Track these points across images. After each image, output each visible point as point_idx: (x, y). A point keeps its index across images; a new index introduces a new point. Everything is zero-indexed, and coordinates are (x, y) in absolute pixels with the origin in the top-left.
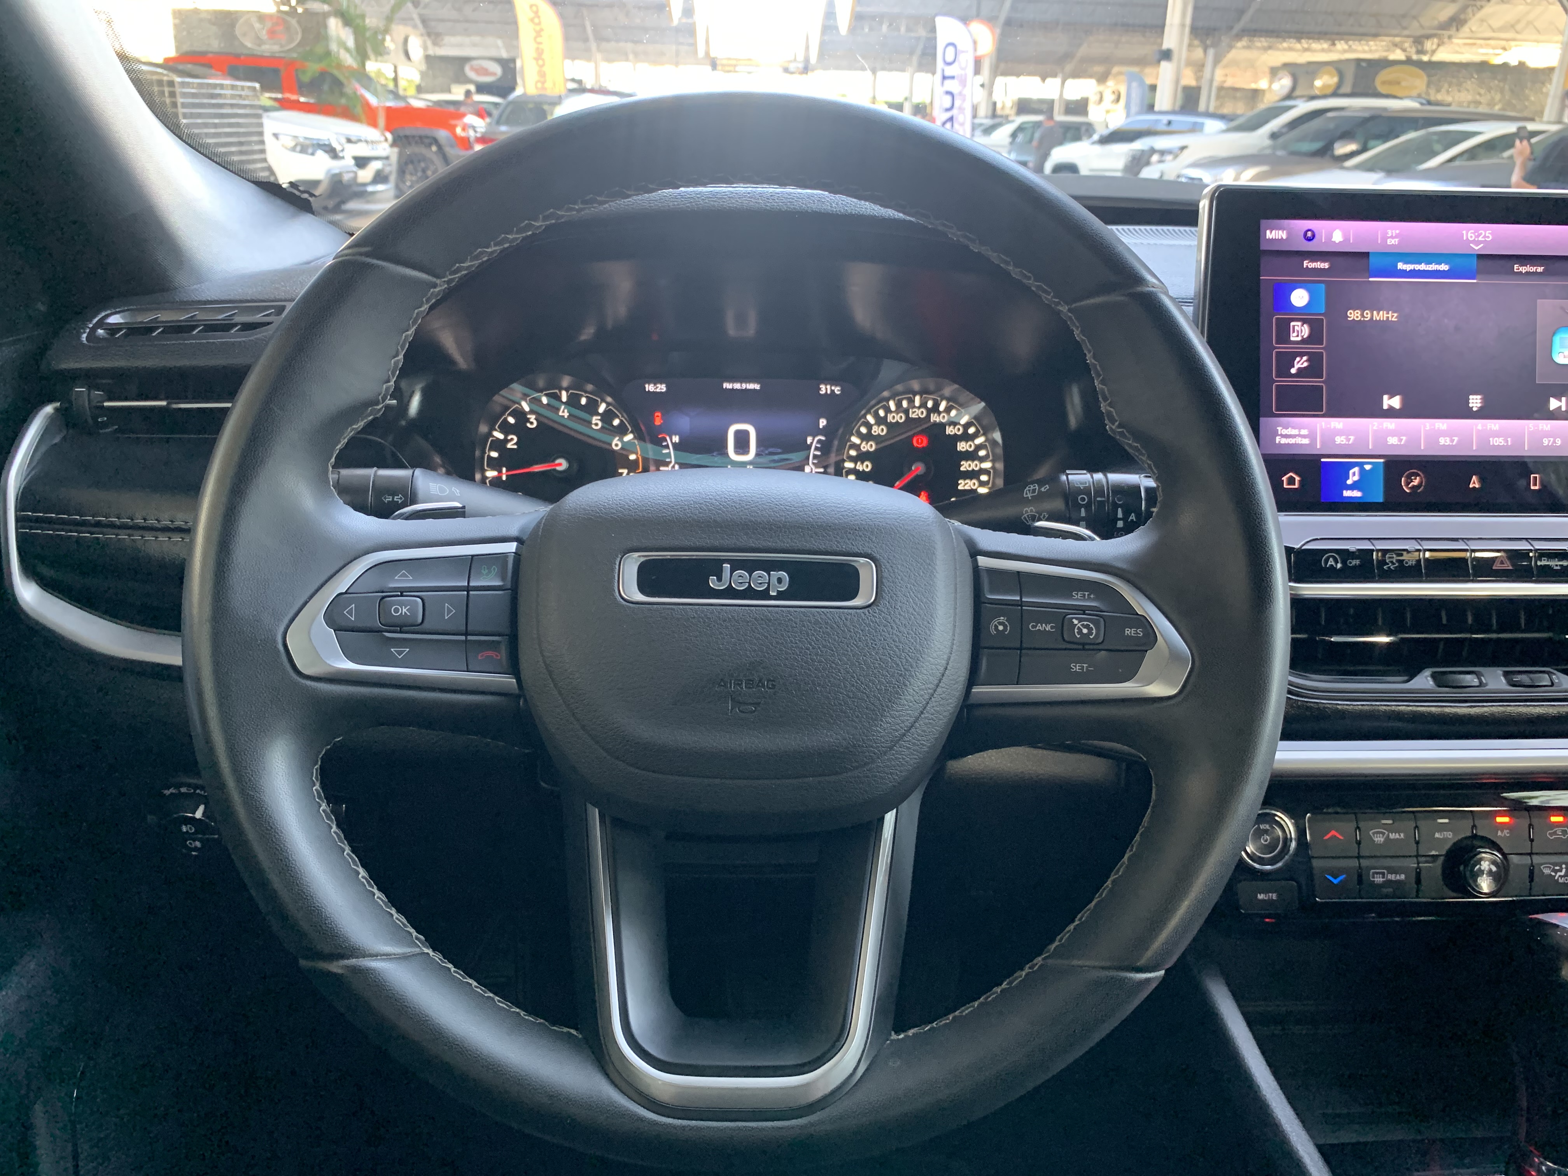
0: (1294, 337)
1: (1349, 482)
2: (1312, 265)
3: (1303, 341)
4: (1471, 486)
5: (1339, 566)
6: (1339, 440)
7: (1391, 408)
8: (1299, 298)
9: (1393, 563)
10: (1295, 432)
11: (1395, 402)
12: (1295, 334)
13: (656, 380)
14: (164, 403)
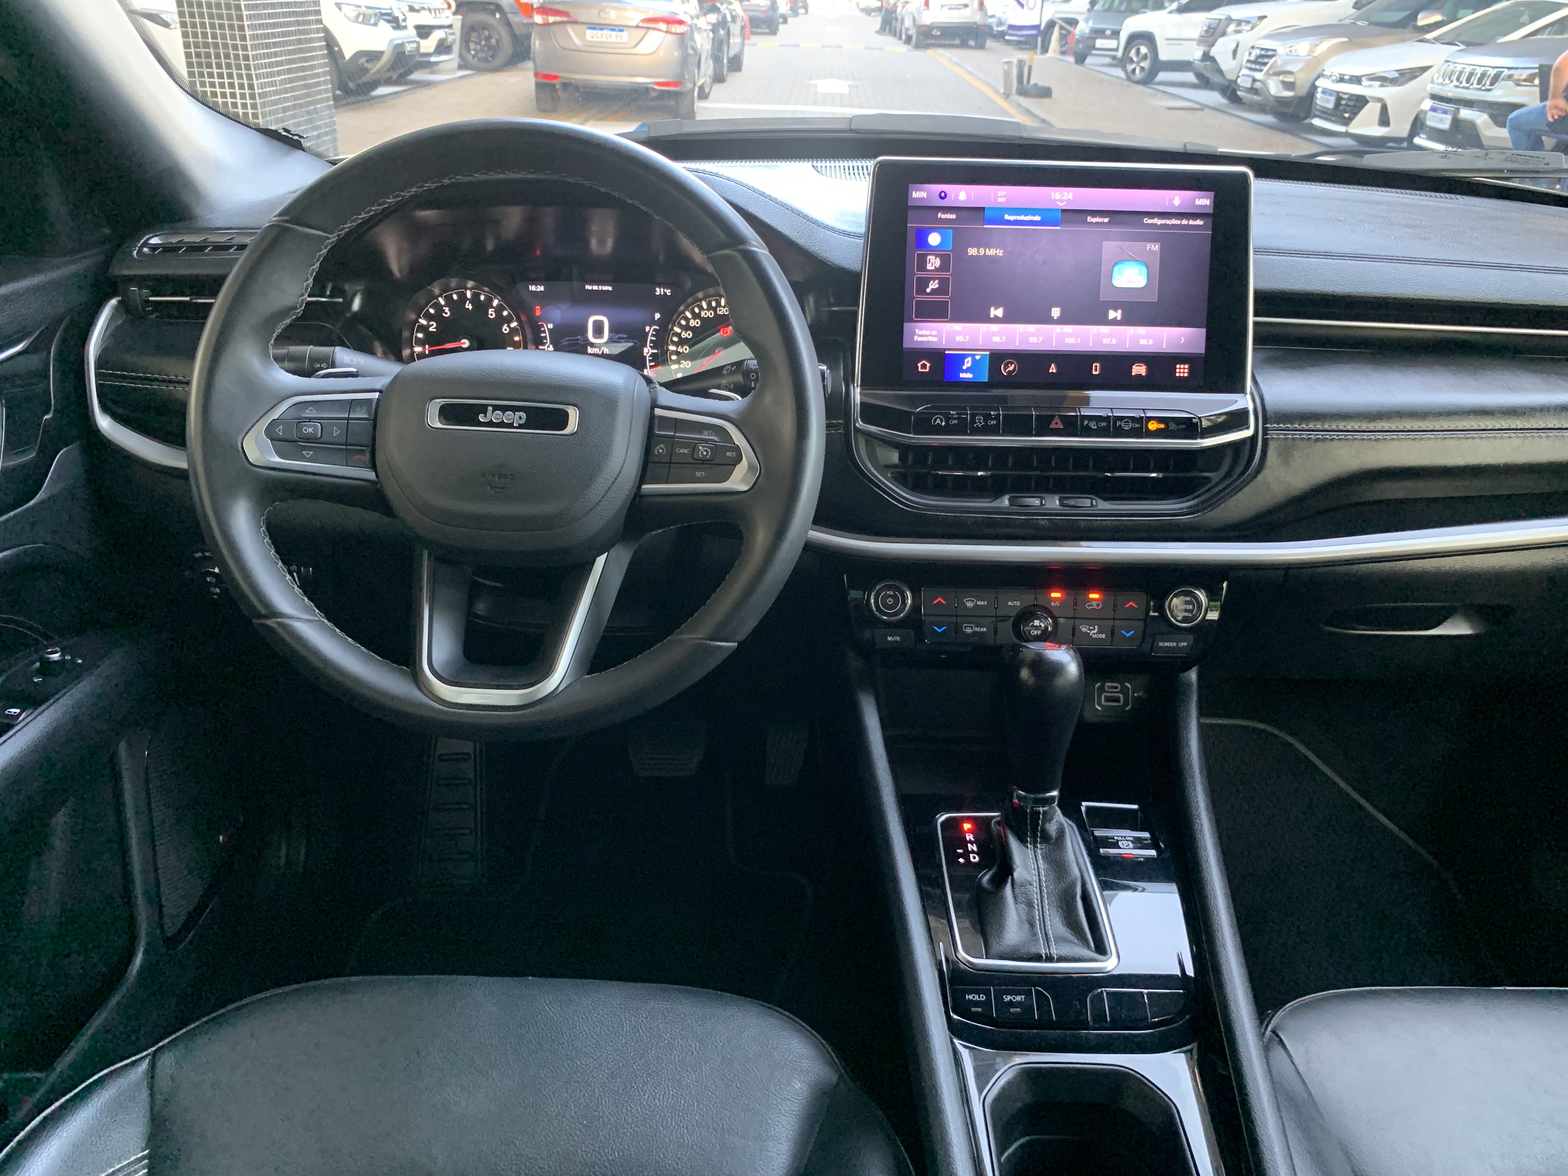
0: (929, 267)
1: (964, 367)
2: (944, 216)
3: (936, 269)
4: (1050, 371)
5: (943, 424)
6: (959, 338)
7: (996, 317)
8: (934, 239)
9: (981, 423)
10: (928, 333)
11: (999, 312)
12: (930, 265)
13: (536, 282)
14: (188, 299)
